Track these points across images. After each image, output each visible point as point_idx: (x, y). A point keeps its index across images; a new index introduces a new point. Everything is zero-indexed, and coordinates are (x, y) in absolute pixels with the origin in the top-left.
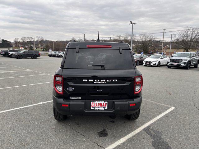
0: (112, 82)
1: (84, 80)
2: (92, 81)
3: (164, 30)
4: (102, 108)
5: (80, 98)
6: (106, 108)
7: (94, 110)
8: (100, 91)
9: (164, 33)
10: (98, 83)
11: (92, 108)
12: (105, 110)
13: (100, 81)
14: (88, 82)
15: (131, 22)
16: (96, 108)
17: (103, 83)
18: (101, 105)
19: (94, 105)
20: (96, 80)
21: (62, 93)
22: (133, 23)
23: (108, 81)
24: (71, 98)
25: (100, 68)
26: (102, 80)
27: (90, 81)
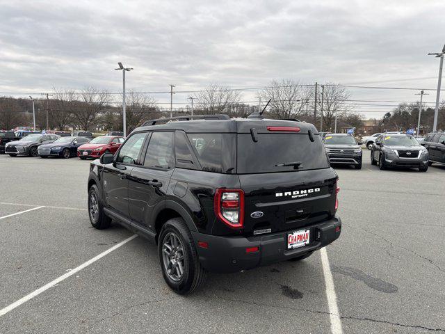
0: (315, 194)
1: (277, 195)
2: (290, 193)
3: (172, 86)
4: (302, 244)
5: (269, 230)
6: (308, 242)
7: (292, 249)
8: (299, 211)
9: (172, 93)
10: (298, 198)
11: (289, 247)
12: (306, 245)
13: (300, 194)
14: (284, 198)
15: (120, 64)
16: (294, 246)
17: (303, 197)
18: (300, 237)
19: (292, 240)
20: (294, 193)
21: (240, 225)
22: (125, 67)
23: (309, 191)
24: (256, 232)
25: (292, 168)
26: (302, 192)
27: (286, 194)
